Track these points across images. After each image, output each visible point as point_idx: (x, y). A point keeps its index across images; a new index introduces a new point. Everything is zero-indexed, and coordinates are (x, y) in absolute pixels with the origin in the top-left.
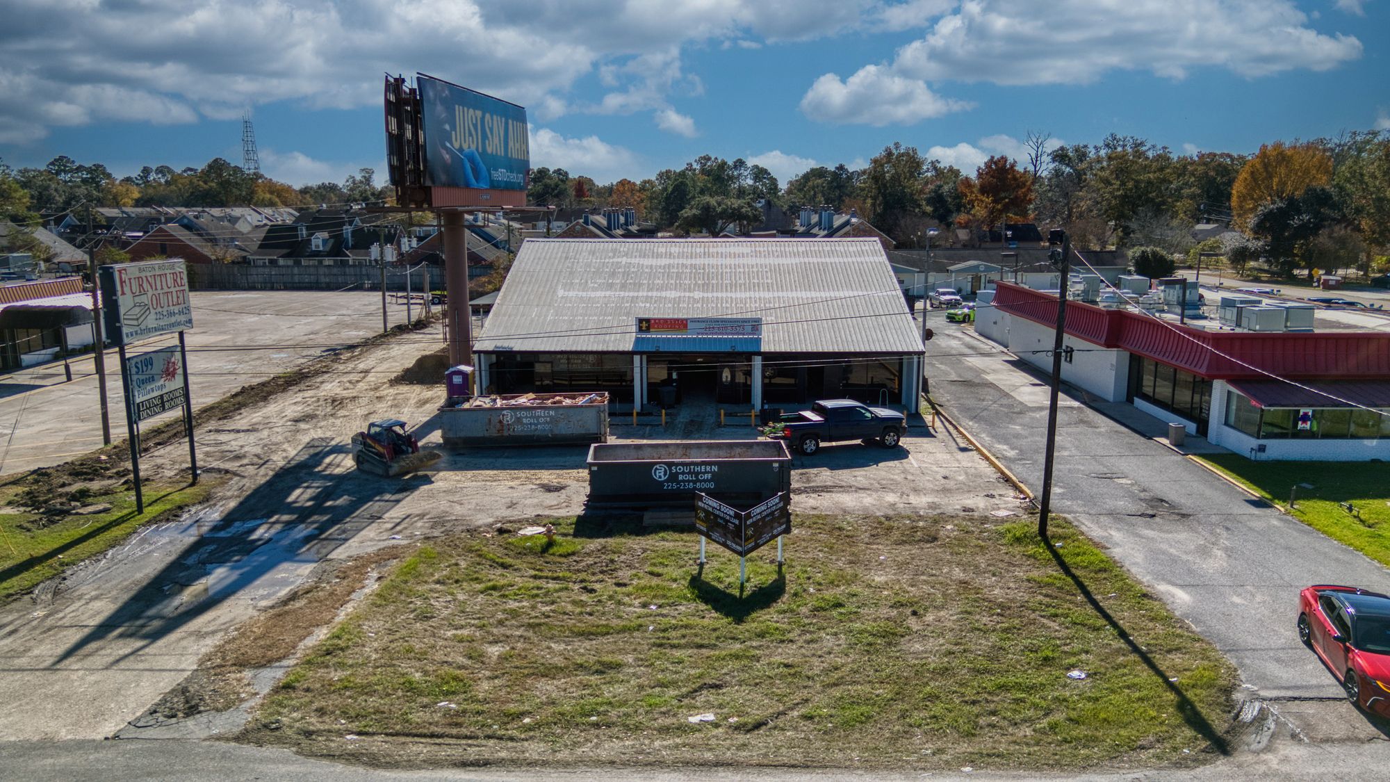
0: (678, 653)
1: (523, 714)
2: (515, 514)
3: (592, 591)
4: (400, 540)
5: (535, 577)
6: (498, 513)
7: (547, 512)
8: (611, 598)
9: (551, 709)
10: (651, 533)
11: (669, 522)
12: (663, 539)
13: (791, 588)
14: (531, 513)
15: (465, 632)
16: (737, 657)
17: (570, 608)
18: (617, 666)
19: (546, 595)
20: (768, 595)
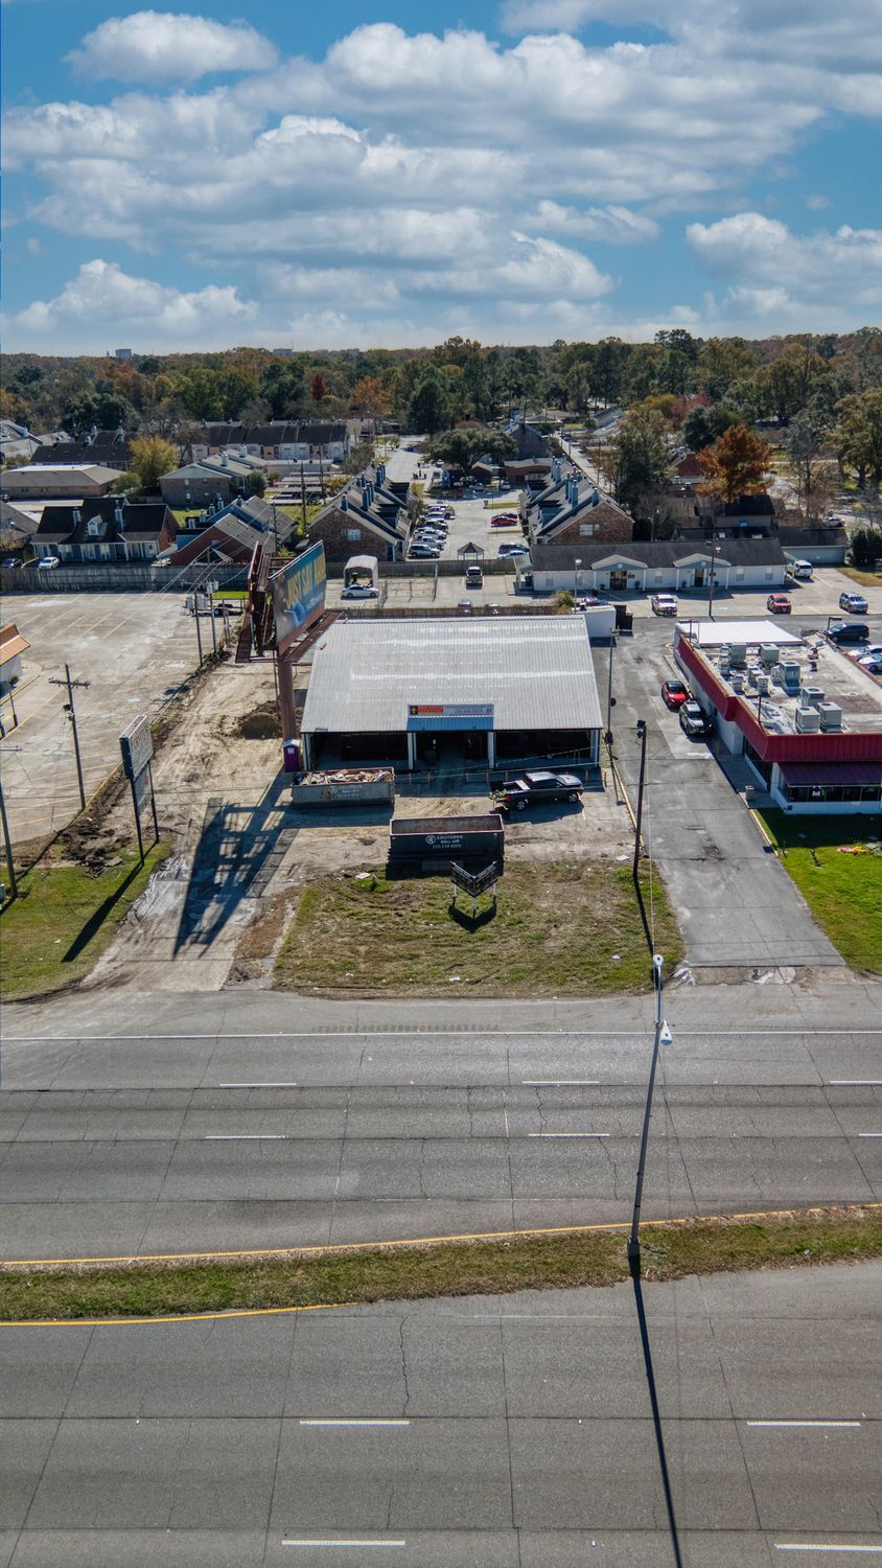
0: (443, 949)
1: (382, 978)
2: (351, 863)
3: (401, 916)
4: (293, 883)
5: (371, 907)
6: (340, 862)
7: (368, 861)
8: (411, 920)
9: (392, 977)
10: (426, 877)
11: (436, 868)
12: (434, 881)
13: (499, 912)
14: (359, 862)
15: (346, 939)
16: (470, 951)
17: (392, 926)
18: (418, 956)
19: (379, 918)
20: (487, 917)
